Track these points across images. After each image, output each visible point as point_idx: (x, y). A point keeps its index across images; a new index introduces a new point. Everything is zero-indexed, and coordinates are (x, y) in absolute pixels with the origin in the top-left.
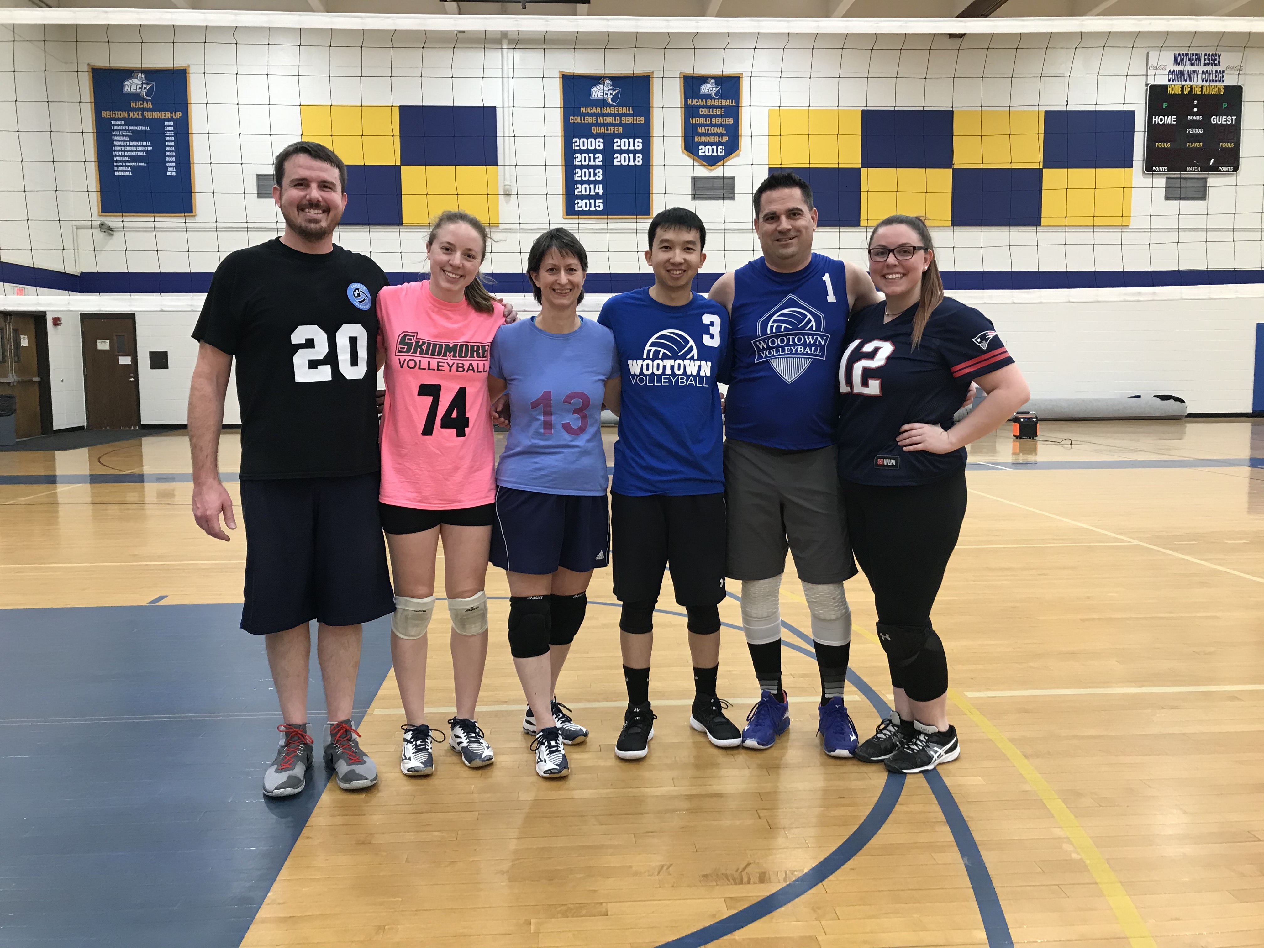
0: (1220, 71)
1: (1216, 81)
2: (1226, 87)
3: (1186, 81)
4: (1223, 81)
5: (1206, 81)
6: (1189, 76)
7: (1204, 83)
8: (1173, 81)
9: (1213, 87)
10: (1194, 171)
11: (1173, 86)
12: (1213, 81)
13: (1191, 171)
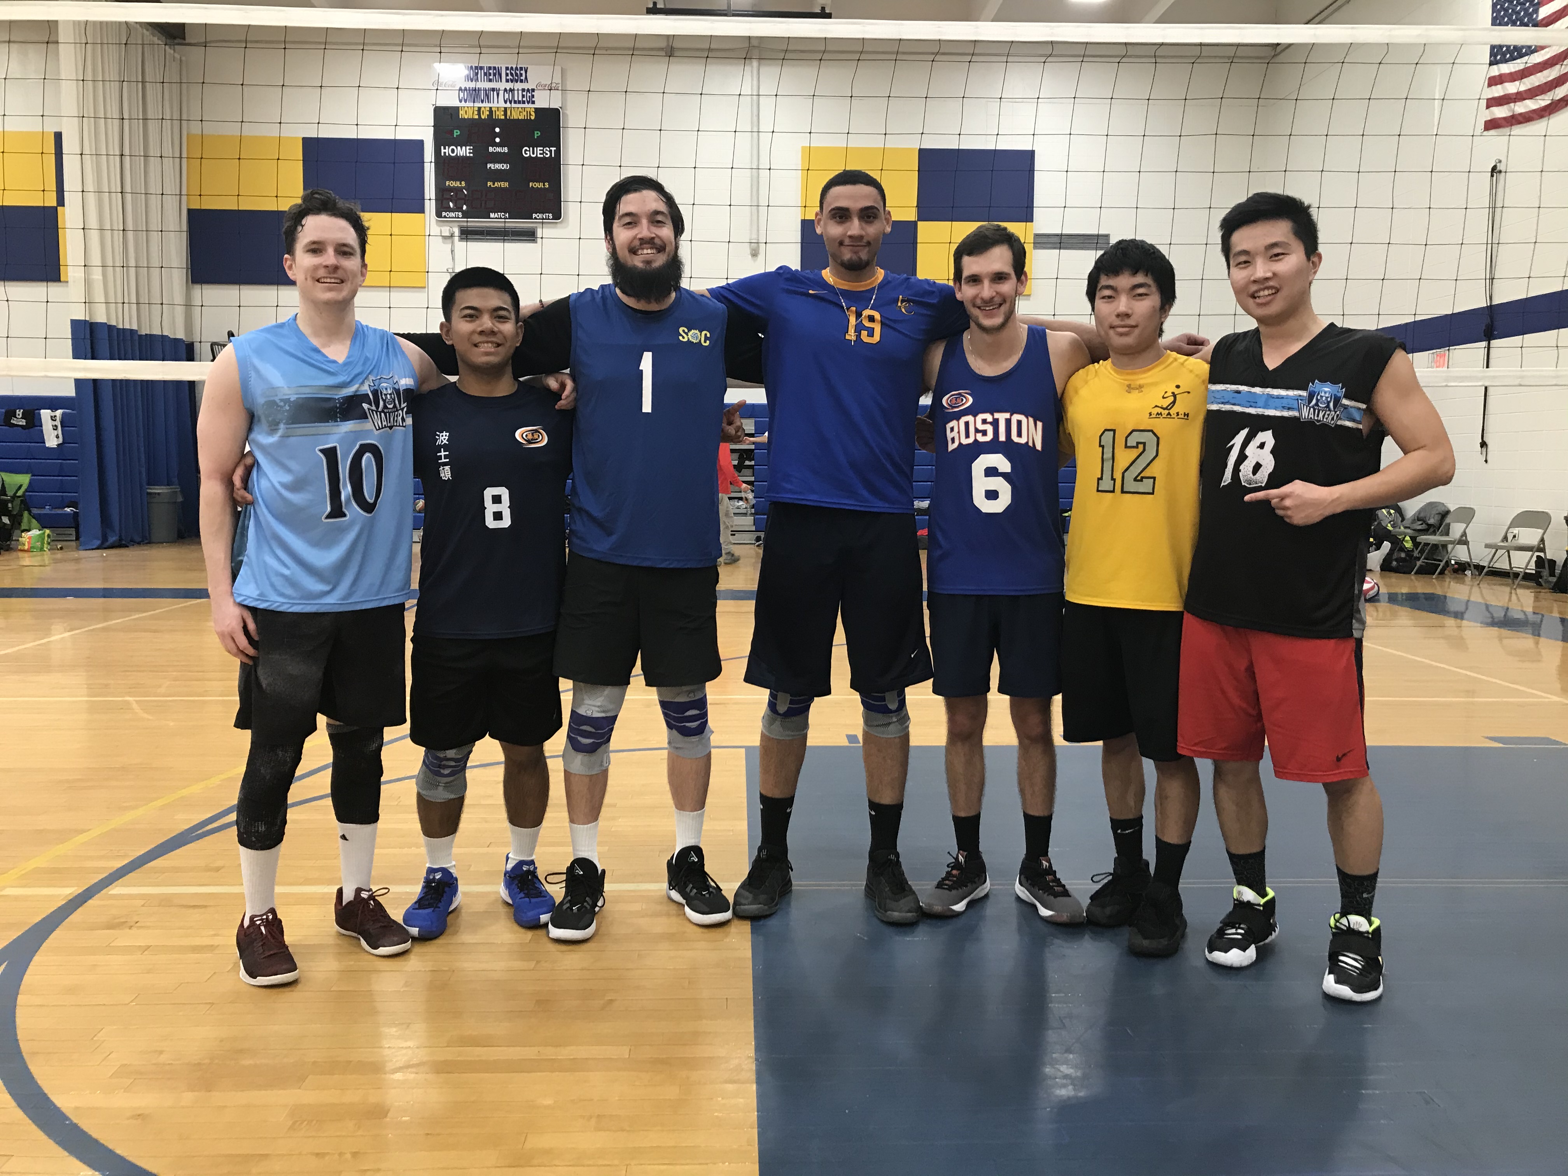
0: (528, 90)
1: (524, 102)
2: (537, 110)
3: (483, 103)
4: (533, 102)
5: (511, 103)
6: (487, 96)
7: (508, 105)
8: (466, 102)
9: (520, 109)
10: (501, 218)
11: (466, 108)
12: (519, 102)
13: (496, 218)
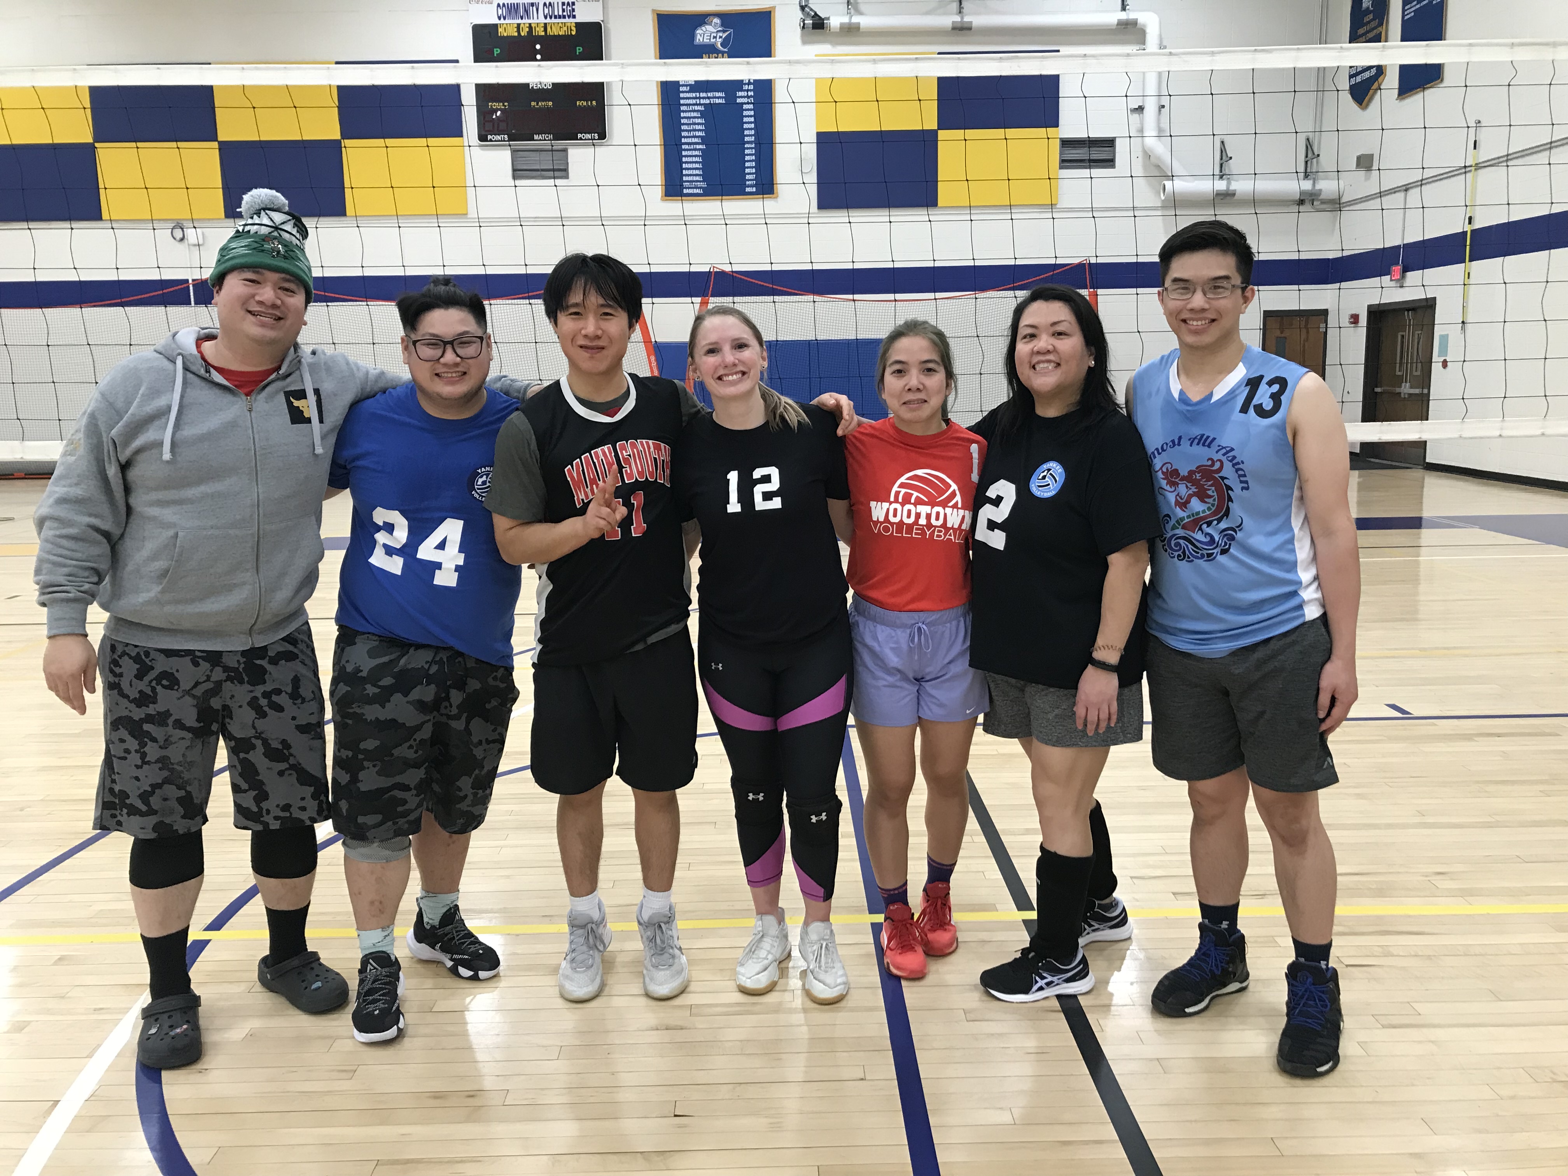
0: (568, 3)
1: (564, 17)
2: (578, 25)
3: (522, 19)
4: (574, 17)
5: (551, 18)
6: (526, 11)
7: (548, 20)
8: (505, 19)
9: (560, 25)
10: (545, 140)
11: (505, 25)
12: (560, 17)
13: (540, 140)
